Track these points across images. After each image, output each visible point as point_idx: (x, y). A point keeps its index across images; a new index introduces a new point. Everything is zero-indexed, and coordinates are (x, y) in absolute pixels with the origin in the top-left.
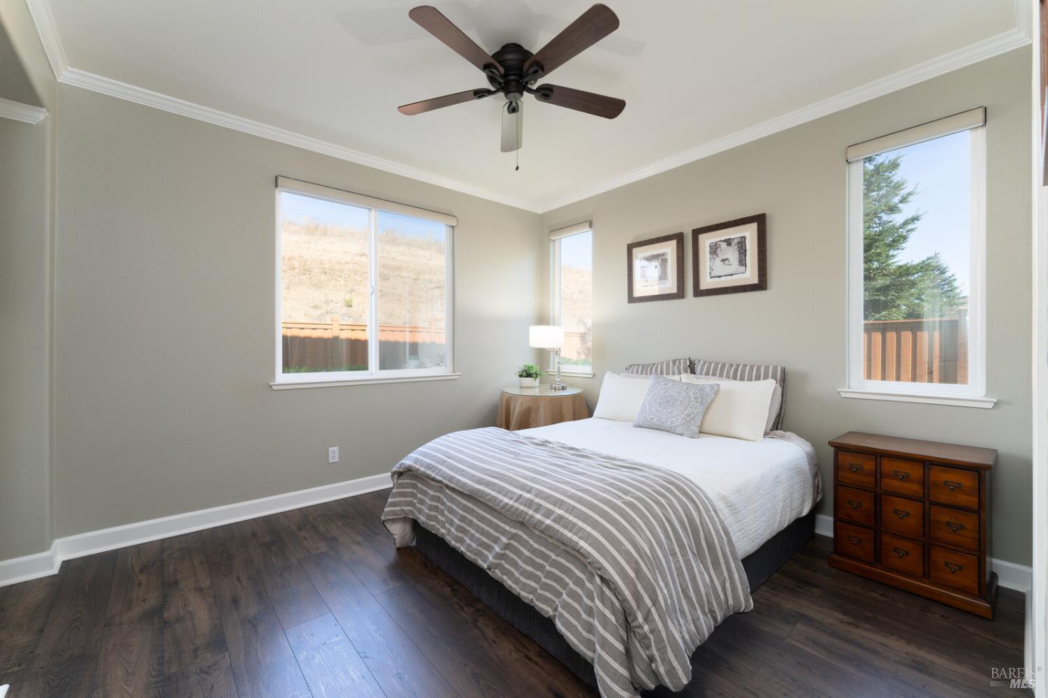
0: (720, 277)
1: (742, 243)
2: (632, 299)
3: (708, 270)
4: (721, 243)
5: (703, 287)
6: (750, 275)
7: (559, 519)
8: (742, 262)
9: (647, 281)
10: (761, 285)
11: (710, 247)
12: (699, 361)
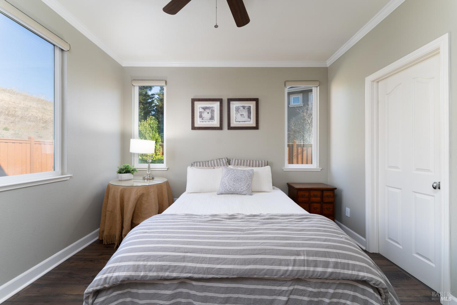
0: (240, 122)
1: (249, 109)
2: (194, 128)
3: (234, 118)
4: (241, 107)
5: (232, 125)
6: (252, 123)
7: (336, 265)
8: (249, 117)
9: (203, 119)
10: (256, 128)
11: (236, 108)
12: (233, 159)
